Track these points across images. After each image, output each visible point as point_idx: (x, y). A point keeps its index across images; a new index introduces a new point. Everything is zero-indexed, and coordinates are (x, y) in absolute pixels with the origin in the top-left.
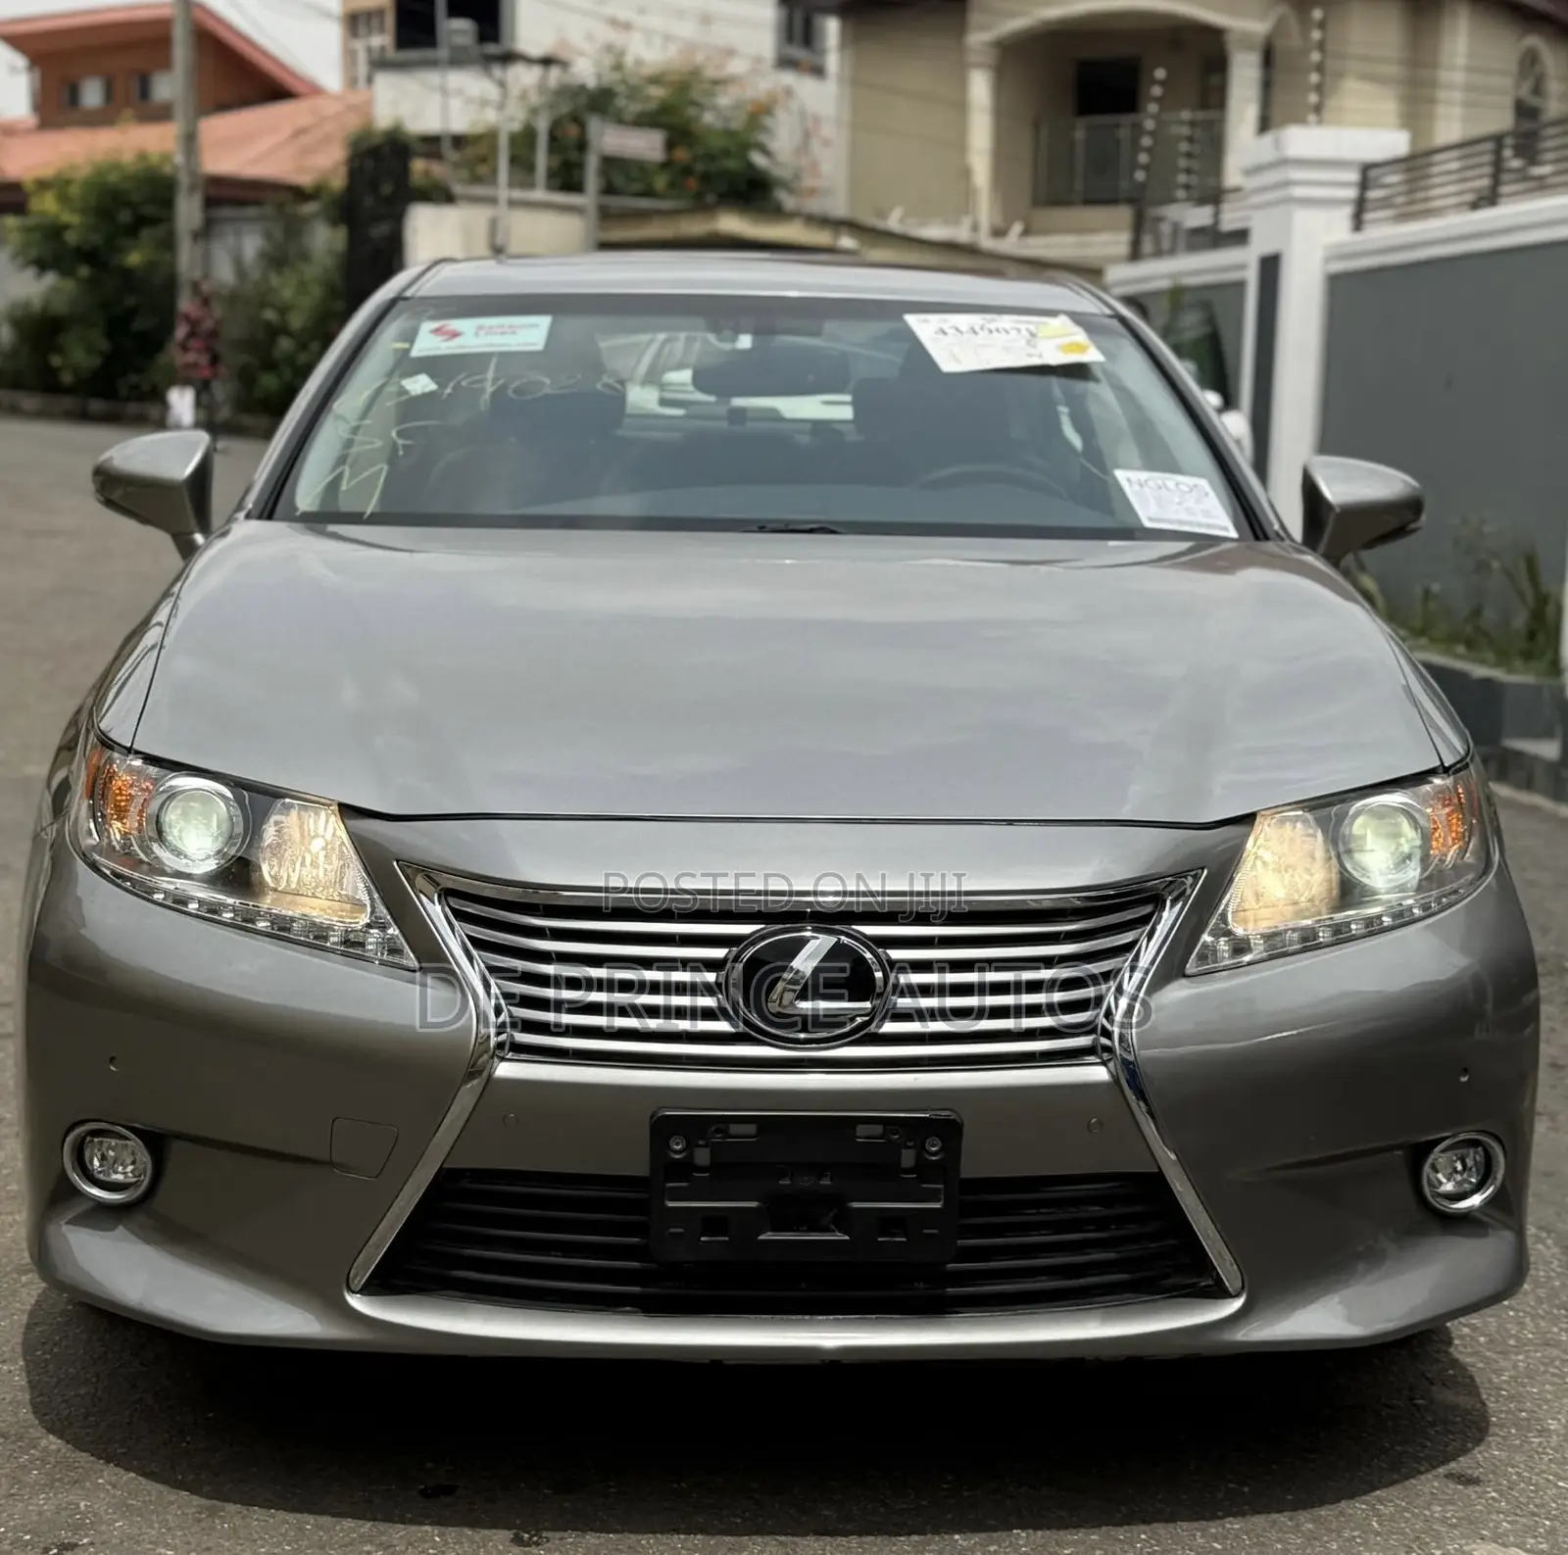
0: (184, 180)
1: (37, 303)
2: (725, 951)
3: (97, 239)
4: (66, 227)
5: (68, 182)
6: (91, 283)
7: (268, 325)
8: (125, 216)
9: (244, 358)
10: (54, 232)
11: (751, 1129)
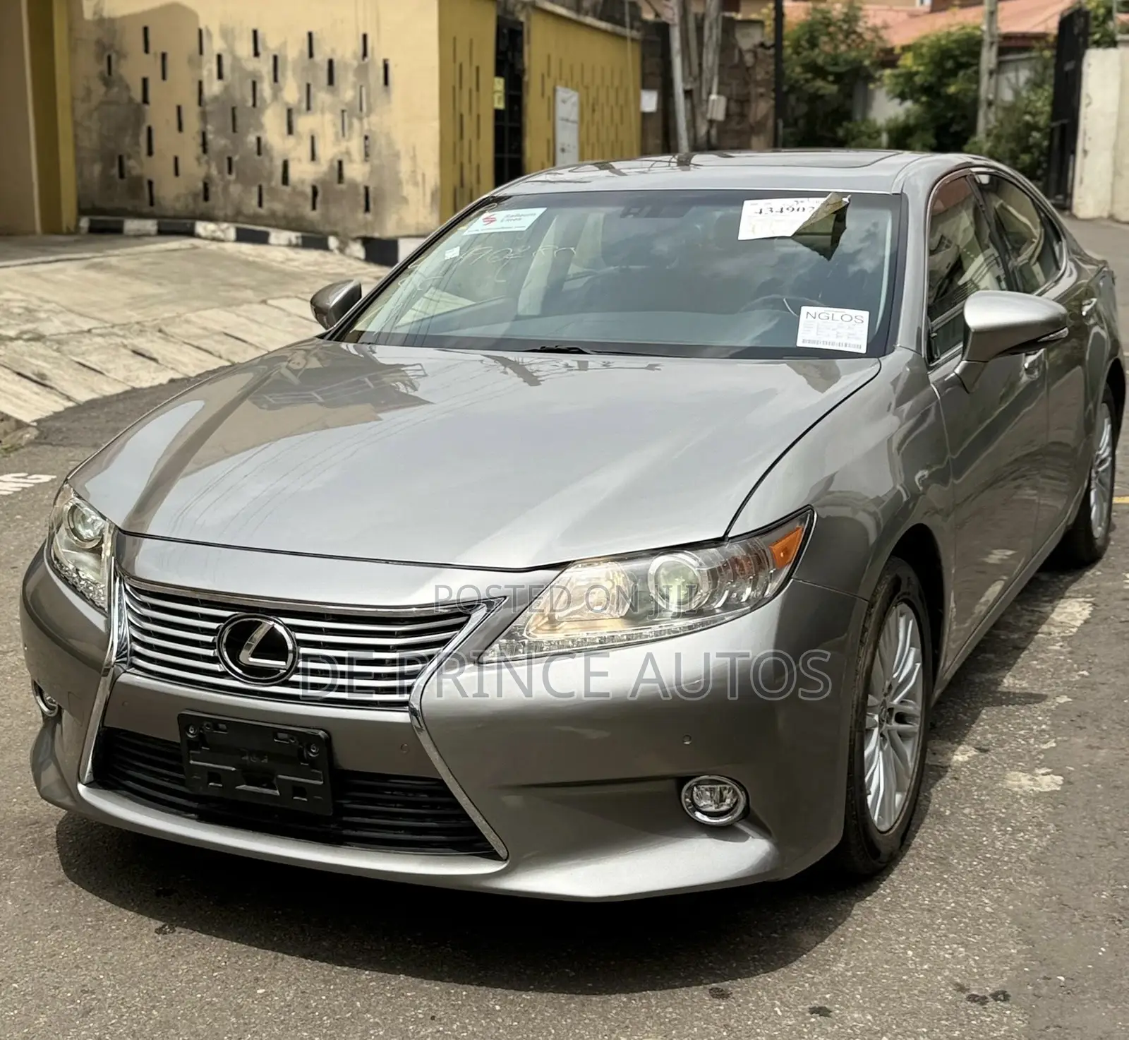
0: (987, 39)
1: (902, 118)
3: (932, 79)
4: (917, 73)
5: (922, 46)
6: (929, 105)
7: (1027, 124)
8: (950, 64)
9: (1012, 145)
10: (910, 76)
11: (224, 727)
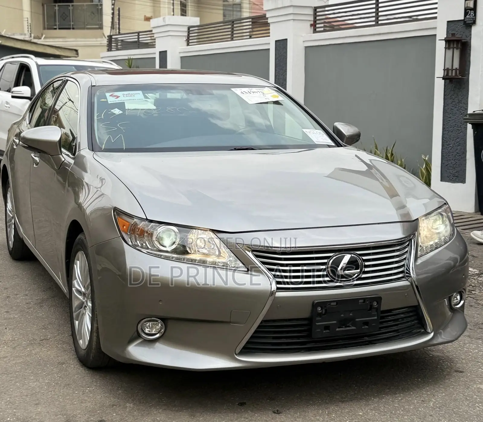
2: (327, 260)
11: (335, 303)
